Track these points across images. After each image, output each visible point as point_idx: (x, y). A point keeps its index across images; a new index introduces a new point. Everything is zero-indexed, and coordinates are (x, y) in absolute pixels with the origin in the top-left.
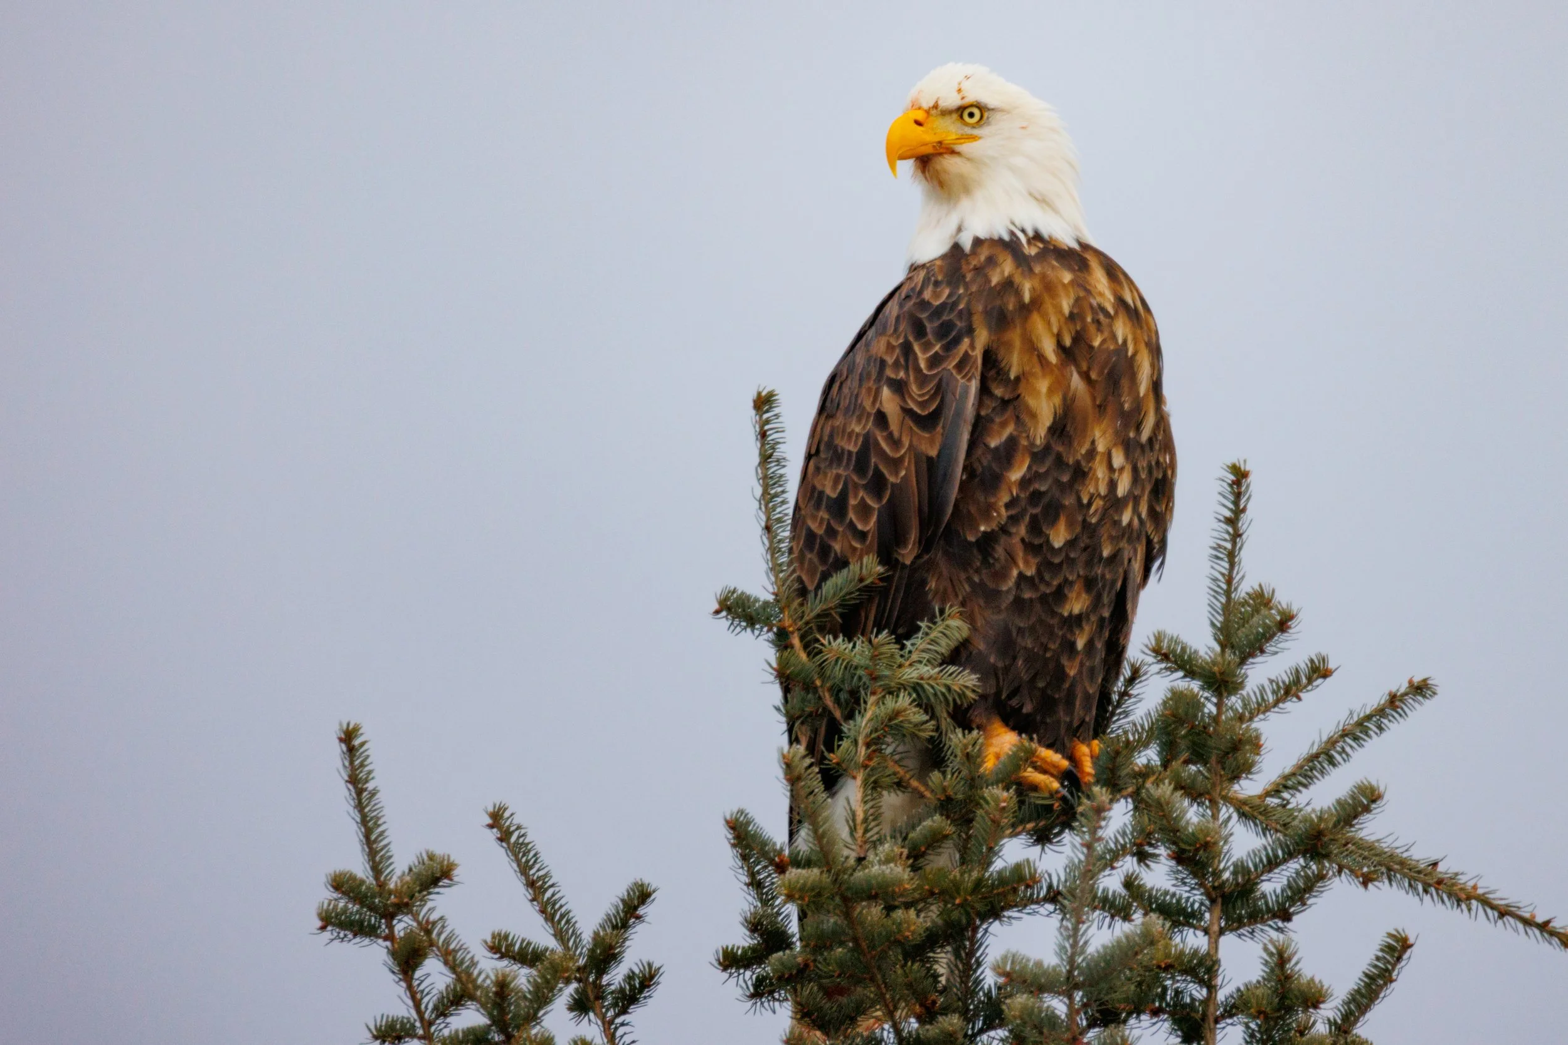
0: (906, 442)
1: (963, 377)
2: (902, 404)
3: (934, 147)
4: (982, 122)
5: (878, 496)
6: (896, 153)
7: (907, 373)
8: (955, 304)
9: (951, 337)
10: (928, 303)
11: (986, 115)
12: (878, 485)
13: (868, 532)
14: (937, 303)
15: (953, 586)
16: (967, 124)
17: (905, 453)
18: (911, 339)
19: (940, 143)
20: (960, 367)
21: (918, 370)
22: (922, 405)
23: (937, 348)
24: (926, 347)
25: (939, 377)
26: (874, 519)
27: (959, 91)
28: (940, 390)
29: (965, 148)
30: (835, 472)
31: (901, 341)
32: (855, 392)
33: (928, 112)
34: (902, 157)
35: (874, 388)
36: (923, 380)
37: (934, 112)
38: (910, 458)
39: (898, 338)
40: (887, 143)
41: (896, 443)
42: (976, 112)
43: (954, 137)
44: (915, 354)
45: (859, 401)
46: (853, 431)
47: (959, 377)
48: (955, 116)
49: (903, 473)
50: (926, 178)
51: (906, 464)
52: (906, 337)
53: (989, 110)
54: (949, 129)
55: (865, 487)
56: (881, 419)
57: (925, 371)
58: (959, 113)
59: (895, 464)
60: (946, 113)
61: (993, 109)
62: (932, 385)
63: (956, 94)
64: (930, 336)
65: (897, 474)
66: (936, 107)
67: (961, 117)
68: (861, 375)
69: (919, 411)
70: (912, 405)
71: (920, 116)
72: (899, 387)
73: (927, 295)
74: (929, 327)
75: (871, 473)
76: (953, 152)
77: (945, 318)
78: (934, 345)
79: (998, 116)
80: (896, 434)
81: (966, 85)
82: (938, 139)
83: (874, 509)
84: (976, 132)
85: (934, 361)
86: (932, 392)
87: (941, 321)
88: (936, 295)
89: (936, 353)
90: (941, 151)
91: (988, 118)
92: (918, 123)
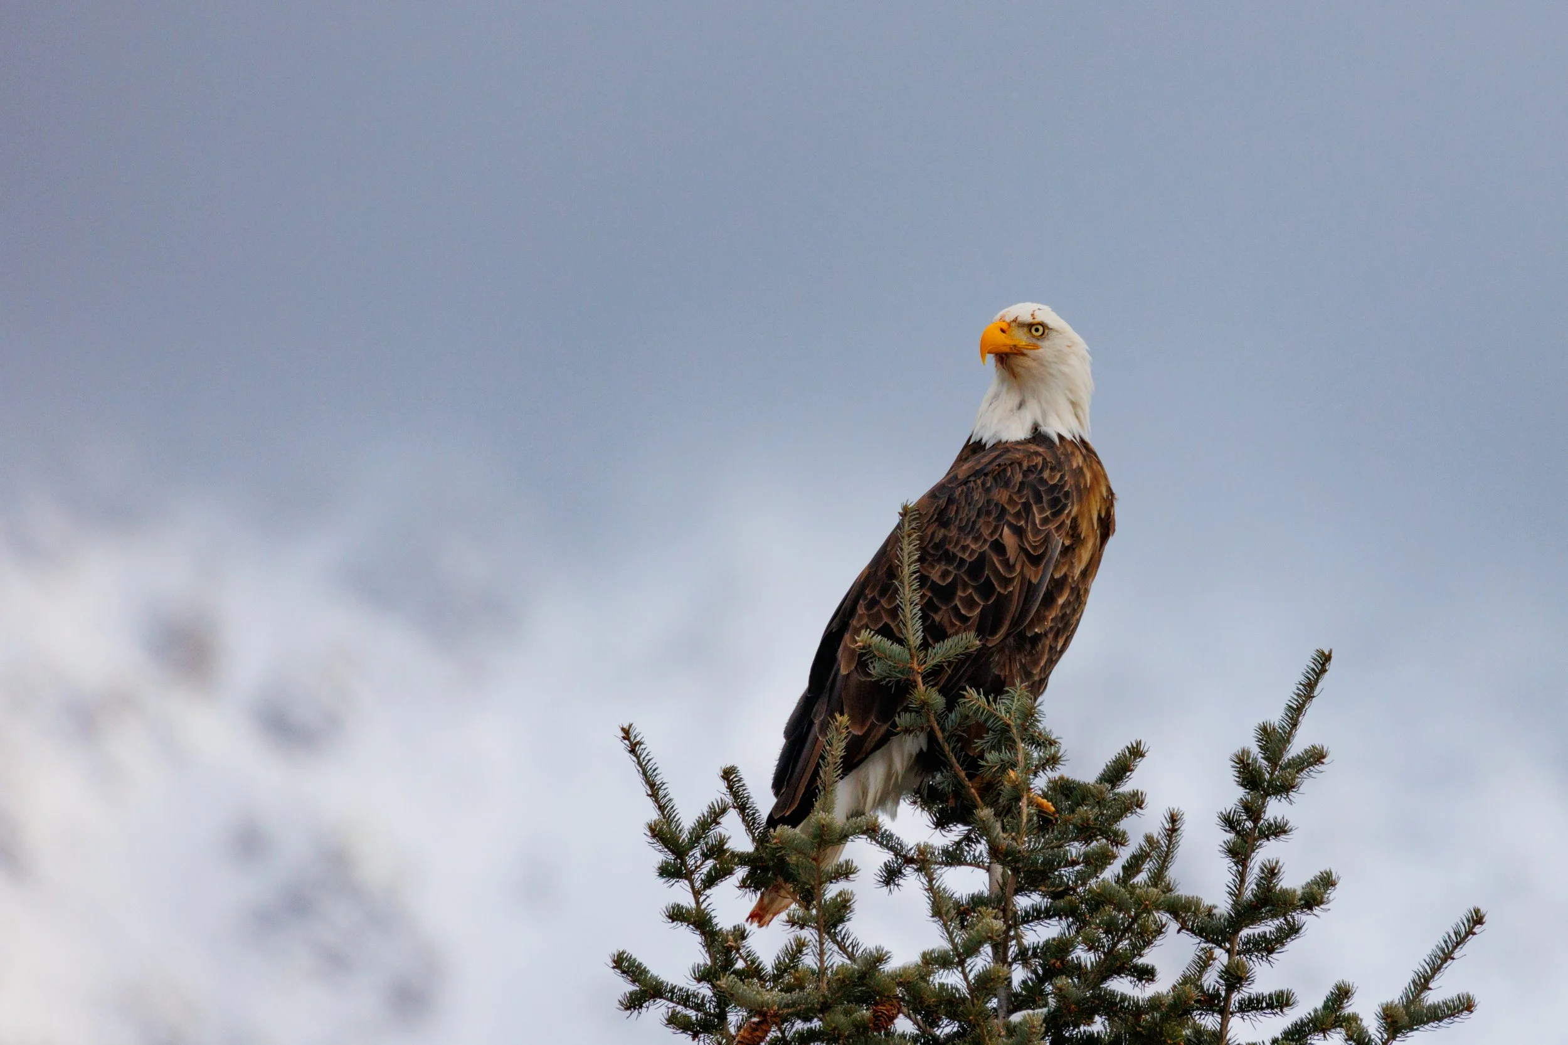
0: (1018, 568)
1: (1058, 536)
2: (1020, 543)
3: (1011, 348)
4: (1044, 336)
5: (986, 597)
6: (986, 348)
7: (1027, 522)
8: (1063, 486)
9: (1058, 508)
10: (1046, 482)
11: (1046, 331)
12: (986, 590)
13: (971, 617)
14: (1052, 483)
15: (1010, 662)
16: (1034, 336)
17: (1016, 576)
18: (1032, 501)
19: (1015, 346)
20: (1058, 529)
21: (1034, 524)
22: (1035, 548)
23: (1048, 513)
24: (1042, 510)
25: (1047, 532)
26: (978, 611)
27: (1032, 315)
28: (1047, 539)
29: (1031, 353)
30: (944, 567)
31: (1023, 500)
32: (973, 519)
33: (1009, 325)
34: (990, 352)
35: (994, 523)
36: (1037, 532)
37: (1013, 324)
38: (1018, 580)
39: (1020, 498)
40: (982, 341)
41: (1010, 567)
42: (1041, 329)
43: (1024, 344)
44: (1034, 514)
45: (977, 527)
46: (968, 546)
47: (1056, 535)
48: (1026, 329)
49: (1011, 589)
50: (1003, 368)
51: (1015, 583)
52: (1028, 499)
53: (1048, 328)
54: (1021, 338)
55: (974, 588)
56: (999, 547)
57: (1038, 526)
58: (1029, 327)
59: (1007, 582)
60: (1022, 325)
61: (1051, 329)
62: (1042, 536)
63: (1030, 316)
64: (1045, 505)
65: (1006, 588)
66: (1015, 320)
67: (1030, 330)
68: (979, 509)
69: (1032, 552)
70: (1027, 546)
71: (1004, 326)
72: (1019, 532)
73: (1046, 474)
74: (1045, 498)
75: (983, 580)
76: (1023, 355)
77: (1055, 495)
78: (1046, 511)
79: (1054, 334)
80: (1012, 561)
81: (1037, 313)
82: (1013, 343)
83: (980, 604)
84: (1039, 343)
85: (1045, 521)
86: (1042, 541)
87: (1053, 496)
88: (1052, 477)
89: (1047, 516)
90: (1015, 352)
91: (1048, 334)
92: (1003, 331)
